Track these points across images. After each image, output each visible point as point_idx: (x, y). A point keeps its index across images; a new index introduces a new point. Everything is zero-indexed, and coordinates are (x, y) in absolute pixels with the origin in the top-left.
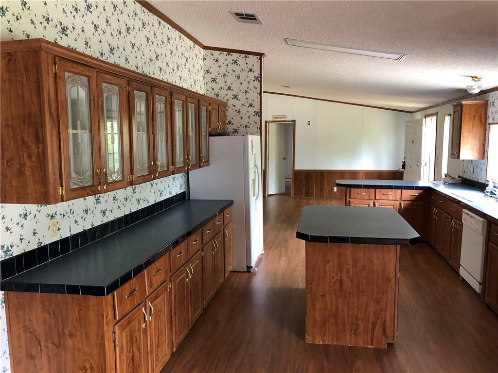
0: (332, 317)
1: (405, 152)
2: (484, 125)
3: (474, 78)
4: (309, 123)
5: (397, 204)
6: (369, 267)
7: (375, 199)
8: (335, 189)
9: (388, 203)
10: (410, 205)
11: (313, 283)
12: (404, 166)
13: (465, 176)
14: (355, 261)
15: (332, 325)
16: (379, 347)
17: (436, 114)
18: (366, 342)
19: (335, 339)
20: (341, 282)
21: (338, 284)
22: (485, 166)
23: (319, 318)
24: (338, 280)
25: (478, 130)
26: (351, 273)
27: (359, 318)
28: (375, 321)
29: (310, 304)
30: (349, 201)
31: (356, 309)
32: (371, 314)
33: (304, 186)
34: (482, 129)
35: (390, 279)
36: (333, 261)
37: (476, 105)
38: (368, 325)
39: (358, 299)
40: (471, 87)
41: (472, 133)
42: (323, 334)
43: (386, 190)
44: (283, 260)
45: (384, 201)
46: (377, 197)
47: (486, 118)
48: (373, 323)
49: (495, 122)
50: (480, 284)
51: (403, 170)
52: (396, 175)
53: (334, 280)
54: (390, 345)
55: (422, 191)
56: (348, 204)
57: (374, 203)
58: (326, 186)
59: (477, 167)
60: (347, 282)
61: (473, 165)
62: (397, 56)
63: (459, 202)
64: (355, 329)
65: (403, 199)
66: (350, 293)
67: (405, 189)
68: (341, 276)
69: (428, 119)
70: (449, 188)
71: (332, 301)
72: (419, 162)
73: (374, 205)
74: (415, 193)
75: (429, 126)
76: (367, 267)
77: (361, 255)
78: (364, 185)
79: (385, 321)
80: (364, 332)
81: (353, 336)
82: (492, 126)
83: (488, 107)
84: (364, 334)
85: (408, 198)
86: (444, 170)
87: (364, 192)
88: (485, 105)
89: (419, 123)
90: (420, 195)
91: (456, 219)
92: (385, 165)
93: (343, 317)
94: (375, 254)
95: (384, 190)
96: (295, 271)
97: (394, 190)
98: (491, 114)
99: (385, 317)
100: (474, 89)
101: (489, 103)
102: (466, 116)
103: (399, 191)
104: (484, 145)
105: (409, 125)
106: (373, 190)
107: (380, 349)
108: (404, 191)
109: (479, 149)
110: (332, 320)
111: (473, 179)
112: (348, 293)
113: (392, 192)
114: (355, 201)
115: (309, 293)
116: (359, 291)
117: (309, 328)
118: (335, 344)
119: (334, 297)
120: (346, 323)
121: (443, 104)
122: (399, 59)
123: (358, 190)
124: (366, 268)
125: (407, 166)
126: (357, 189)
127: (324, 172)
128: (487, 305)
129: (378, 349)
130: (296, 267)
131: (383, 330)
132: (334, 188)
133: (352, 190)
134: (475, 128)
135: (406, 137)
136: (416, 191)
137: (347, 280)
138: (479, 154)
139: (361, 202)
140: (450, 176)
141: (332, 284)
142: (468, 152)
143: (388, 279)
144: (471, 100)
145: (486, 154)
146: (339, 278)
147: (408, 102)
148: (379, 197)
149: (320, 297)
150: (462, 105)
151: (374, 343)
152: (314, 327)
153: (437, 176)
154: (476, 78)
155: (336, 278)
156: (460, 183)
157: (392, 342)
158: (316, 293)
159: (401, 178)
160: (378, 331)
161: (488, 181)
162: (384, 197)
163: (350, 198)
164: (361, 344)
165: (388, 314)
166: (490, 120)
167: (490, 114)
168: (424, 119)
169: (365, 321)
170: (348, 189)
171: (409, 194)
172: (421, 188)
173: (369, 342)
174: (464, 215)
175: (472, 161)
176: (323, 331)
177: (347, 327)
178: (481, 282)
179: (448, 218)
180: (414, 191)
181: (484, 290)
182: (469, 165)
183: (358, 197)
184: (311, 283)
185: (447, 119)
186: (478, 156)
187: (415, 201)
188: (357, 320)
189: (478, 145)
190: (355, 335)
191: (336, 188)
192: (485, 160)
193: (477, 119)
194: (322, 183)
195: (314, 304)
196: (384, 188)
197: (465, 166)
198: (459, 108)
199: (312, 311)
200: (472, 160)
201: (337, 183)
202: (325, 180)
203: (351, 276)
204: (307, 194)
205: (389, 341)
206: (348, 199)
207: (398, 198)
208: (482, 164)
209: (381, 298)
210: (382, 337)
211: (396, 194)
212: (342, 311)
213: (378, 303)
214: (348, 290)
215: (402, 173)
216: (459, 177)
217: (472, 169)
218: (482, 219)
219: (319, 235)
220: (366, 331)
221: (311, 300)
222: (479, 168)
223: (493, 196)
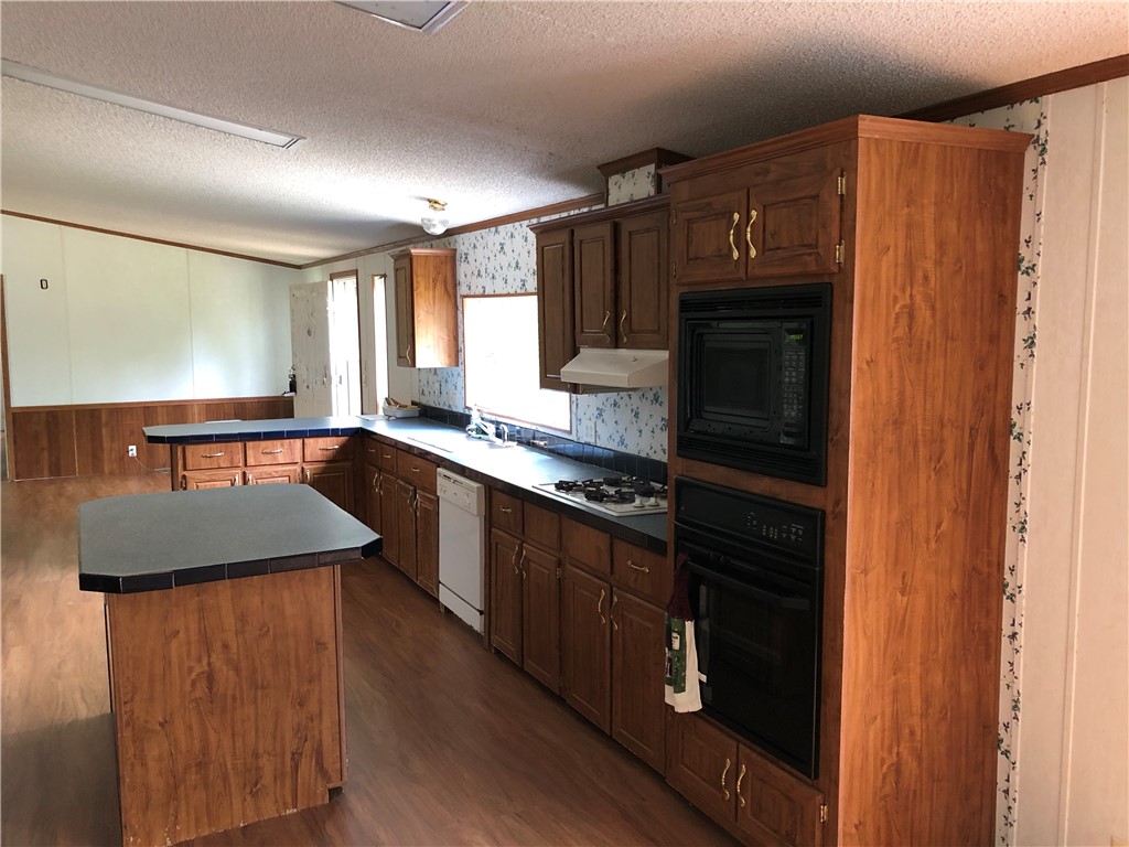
0: (193, 770)
1: (294, 355)
2: (453, 299)
3: (433, 202)
4: (44, 284)
5: (295, 470)
6: (275, 627)
7: (246, 465)
8: (133, 450)
9: (277, 472)
10: (324, 471)
11: (137, 698)
12: (293, 387)
13: (424, 401)
14: (242, 619)
15: (195, 787)
16: (311, 806)
17: (355, 273)
18: (280, 803)
19: (205, 820)
20: (210, 677)
21: (202, 685)
22: (461, 379)
23: (157, 782)
24: (203, 673)
25: (442, 309)
26: (235, 650)
27: (261, 751)
28: (298, 749)
29: (131, 752)
30: (184, 477)
31: (253, 733)
32: (289, 735)
33: (43, 449)
34: (450, 306)
35: (324, 644)
36: (187, 629)
37: (436, 257)
38: (283, 763)
39: (256, 709)
40: (429, 220)
41: (433, 314)
42: (173, 818)
43: (269, 442)
44: (17, 654)
45: (267, 469)
46: (251, 461)
47: (455, 284)
48: (293, 754)
49: (472, 293)
50: (481, 613)
51: (292, 394)
52: (278, 407)
53: (193, 676)
54: (335, 793)
55: (346, 438)
56: (178, 484)
57: (244, 473)
58: (106, 444)
59: (446, 381)
60: (224, 674)
61: (439, 378)
62: (284, 139)
63: (424, 455)
64: (254, 780)
65: (308, 458)
66: (234, 698)
67: (310, 437)
68: (209, 664)
69: (338, 283)
70: (400, 427)
71: (191, 729)
72: (326, 373)
73: (245, 481)
74: (333, 444)
75: (341, 298)
76: (271, 626)
77: (256, 601)
78: (217, 436)
79: (321, 741)
80: (275, 780)
81: (249, 798)
82: (467, 300)
83: (458, 263)
84: (275, 784)
85: (319, 456)
86: (382, 392)
87: (219, 452)
88: (452, 259)
89: (320, 292)
90: (343, 447)
91: (424, 489)
92: (250, 384)
93: (222, 760)
94: (286, 594)
95: (264, 444)
96: (58, 677)
97: (287, 441)
98: (463, 276)
99: (320, 732)
100: (434, 225)
101: (458, 256)
102: (420, 279)
103: (298, 442)
104: (456, 338)
105: (297, 294)
106: (240, 445)
107: (316, 808)
108: (310, 442)
109: (449, 346)
110: (193, 777)
111: (441, 407)
112: (229, 701)
113: (282, 446)
114: (197, 475)
115: (127, 725)
116: (256, 689)
117: (132, 816)
118: (206, 834)
119: (194, 721)
120: (231, 772)
121: (369, 251)
122: (287, 146)
123: (203, 449)
124: (268, 631)
125: (300, 386)
126: (202, 447)
127: (99, 410)
128: (498, 652)
129: (309, 809)
130: (59, 667)
131: (317, 763)
132: (130, 447)
133: (190, 449)
134: (437, 307)
135: (293, 321)
136: (335, 438)
137: (225, 668)
138: (449, 356)
139: (212, 477)
140: (396, 403)
141: (188, 688)
142: (430, 351)
143: (321, 645)
144: (422, 248)
145: (461, 355)
146: (206, 668)
147: (293, 243)
148: (255, 460)
149: (158, 727)
150: (410, 257)
151: (299, 802)
152: (147, 808)
153: (367, 405)
154: (436, 202)
155: (198, 670)
156: (417, 415)
157: (338, 784)
158: (146, 722)
159: (289, 414)
160: (307, 767)
161: (469, 409)
162: (266, 460)
163: (185, 470)
164: (269, 811)
165: (326, 722)
166: (463, 290)
167: (461, 277)
168: (330, 283)
169: (275, 756)
170: (180, 449)
171: (319, 448)
172: (345, 432)
173: (289, 800)
174: (440, 480)
175: (435, 371)
176: (171, 811)
177: (232, 780)
178: (483, 609)
179: (407, 491)
180: (329, 439)
181: (488, 625)
182: (432, 378)
183: (205, 463)
184: (132, 700)
185: (379, 283)
186: (447, 361)
187: (334, 461)
188: (256, 756)
189: (446, 337)
190: (254, 795)
191: (134, 447)
192: (461, 367)
193: (440, 288)
194: (96, 438)
195: (143, 751)
196: (264, 439)
197: (424, 381)
198: (405, 262)
199: (138, 769)
200: (435, 369)
201: (148, 434)
202: (104, 431)
203: (235, 657)
204: (56, 470)
205: (331, 786)
206: (181, 472)
207: (298, 458)
208: (455, 375)
209: (308, 690)
210: (316, 779)
211: (291, 447)
212: (218, 747)
213: (301, 704)
214: (230, 692)
215: (290, 402)
216: (413, 403)
217: (437, 385)
218: (475, 485)
219: (147, 572)
220: (278, 776)
221: (134, 742)
222: (450, 385)
223: (482, 436)
